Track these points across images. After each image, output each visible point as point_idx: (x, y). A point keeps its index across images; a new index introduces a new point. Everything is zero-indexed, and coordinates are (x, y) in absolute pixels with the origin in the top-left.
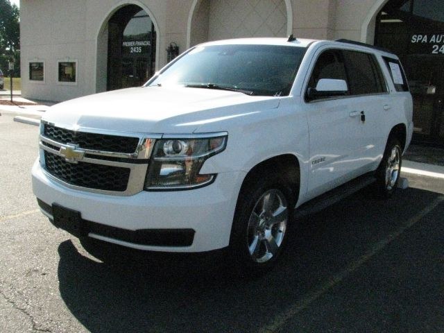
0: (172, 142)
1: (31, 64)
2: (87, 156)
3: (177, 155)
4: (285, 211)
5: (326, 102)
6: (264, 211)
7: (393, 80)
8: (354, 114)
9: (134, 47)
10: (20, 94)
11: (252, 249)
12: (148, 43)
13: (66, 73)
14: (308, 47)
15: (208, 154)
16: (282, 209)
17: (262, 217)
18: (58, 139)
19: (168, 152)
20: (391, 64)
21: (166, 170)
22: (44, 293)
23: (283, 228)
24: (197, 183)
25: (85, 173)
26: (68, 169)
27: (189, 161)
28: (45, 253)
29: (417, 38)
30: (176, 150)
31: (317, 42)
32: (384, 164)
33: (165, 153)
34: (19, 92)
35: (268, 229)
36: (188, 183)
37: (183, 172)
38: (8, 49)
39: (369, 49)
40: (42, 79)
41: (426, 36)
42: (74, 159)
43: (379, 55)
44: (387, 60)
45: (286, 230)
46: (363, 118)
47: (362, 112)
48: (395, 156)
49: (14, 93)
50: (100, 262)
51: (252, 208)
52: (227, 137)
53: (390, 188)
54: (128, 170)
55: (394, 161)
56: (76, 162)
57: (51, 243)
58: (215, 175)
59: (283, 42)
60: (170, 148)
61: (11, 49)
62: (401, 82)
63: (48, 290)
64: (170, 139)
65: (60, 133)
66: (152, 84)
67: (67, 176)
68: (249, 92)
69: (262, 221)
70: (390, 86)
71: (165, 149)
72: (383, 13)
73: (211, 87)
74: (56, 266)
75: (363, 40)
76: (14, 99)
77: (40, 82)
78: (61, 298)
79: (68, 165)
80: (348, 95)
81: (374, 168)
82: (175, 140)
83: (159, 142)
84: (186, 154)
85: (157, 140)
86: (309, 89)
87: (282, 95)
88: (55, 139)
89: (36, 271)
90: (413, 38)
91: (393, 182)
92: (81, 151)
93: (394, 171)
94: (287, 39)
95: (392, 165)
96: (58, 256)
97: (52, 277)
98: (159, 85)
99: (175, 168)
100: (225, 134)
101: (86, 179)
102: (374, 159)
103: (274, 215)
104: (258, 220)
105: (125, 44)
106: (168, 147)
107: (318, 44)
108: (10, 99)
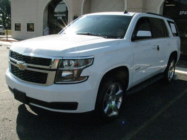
0: (68, 61)
1: (15, 24)
2: (29, 67)
3: (70, 67)
4: (122, 92)
5: (141, 41)
6: (112, 93)
7: (172, 31)
8: (154, 47)
9: (59, 17)
10: (11, 37)
11: (106, 110)
12: (65, 15)
13: (30, 28)
14: (133, 16)
15: (85, 66)
16: (120, 91)
17: (111, 96)
18: (16, 59)
19: (66, 66)
20: (171, 24)
21: (64, 74)
22: (9, 130)
23: (120, 100)
24: (79, 81)
25: (28, 75)
26: (20, 73)
27: (76, 70)
28: (12, 110)
29: (182, 13)
30: (69, 65)
31: (137, 14)
32: (167, 69)
33: (64, 66)
34: (10, 36)
35: (113, 101)
36: (75, 81)
37: (73, 75)
38: (7, 18)
39: (161, 17)
40: (20, 30)
41: (186, 12)
42: (23, 68)
43: (165, 20)
44: (169, 22)
45: (122, 102)
46: (158, 49)
47: (158, 46)
48: (172, 65)
49: (8, 36)
50: (37, 114)
51: (106, 91)
52: (93, 58)
53: (170, 80)
54: (47, 74)
55: (172, 68)
56: (24, 70)
57: (15, 105)
58: (88, 77)
59: (122, 14)
60: (67, 64)
61: (9, 18)
62: (176, 32)
63: (11, 129)
64: (66, 59)
65: (17, 56)
66: (62, 33)
67: (20, 76)
68: (105, 37)
69: (111, 97)
70: (171, 34)
71: (64, 64)
72: (167, 2)
73: (88, 34)
74: (16, 117)
75: (158, 13)
76: (8, 39)
77: (19, 32)
78: (16, 133)
79: (20, 71)
80: (151, 38)
81: (163, 71)
82: (69, 60)
83: (61, 61)
84: (74, 66)
85: (60, 60)
86: (133, 35)
87: (120, 38)
88: (15, 59)
89: (7, 119)
90: (180, 13)
91: (171, 77)
92: (25, 64)
93: (172, 72)
94: (124, 12)
95: (171, 70)
96: (18, 112)
97: (14, 123)
98: (65, 33)
99: (69, 73)
100: (93, 57)
101: (28, 78)
102: (163, 67)
103: (116, 94)
104: (109, 97)
105: (55, 15)
106: (65, 63)
107: (138, 15)
108: (6, 39)
